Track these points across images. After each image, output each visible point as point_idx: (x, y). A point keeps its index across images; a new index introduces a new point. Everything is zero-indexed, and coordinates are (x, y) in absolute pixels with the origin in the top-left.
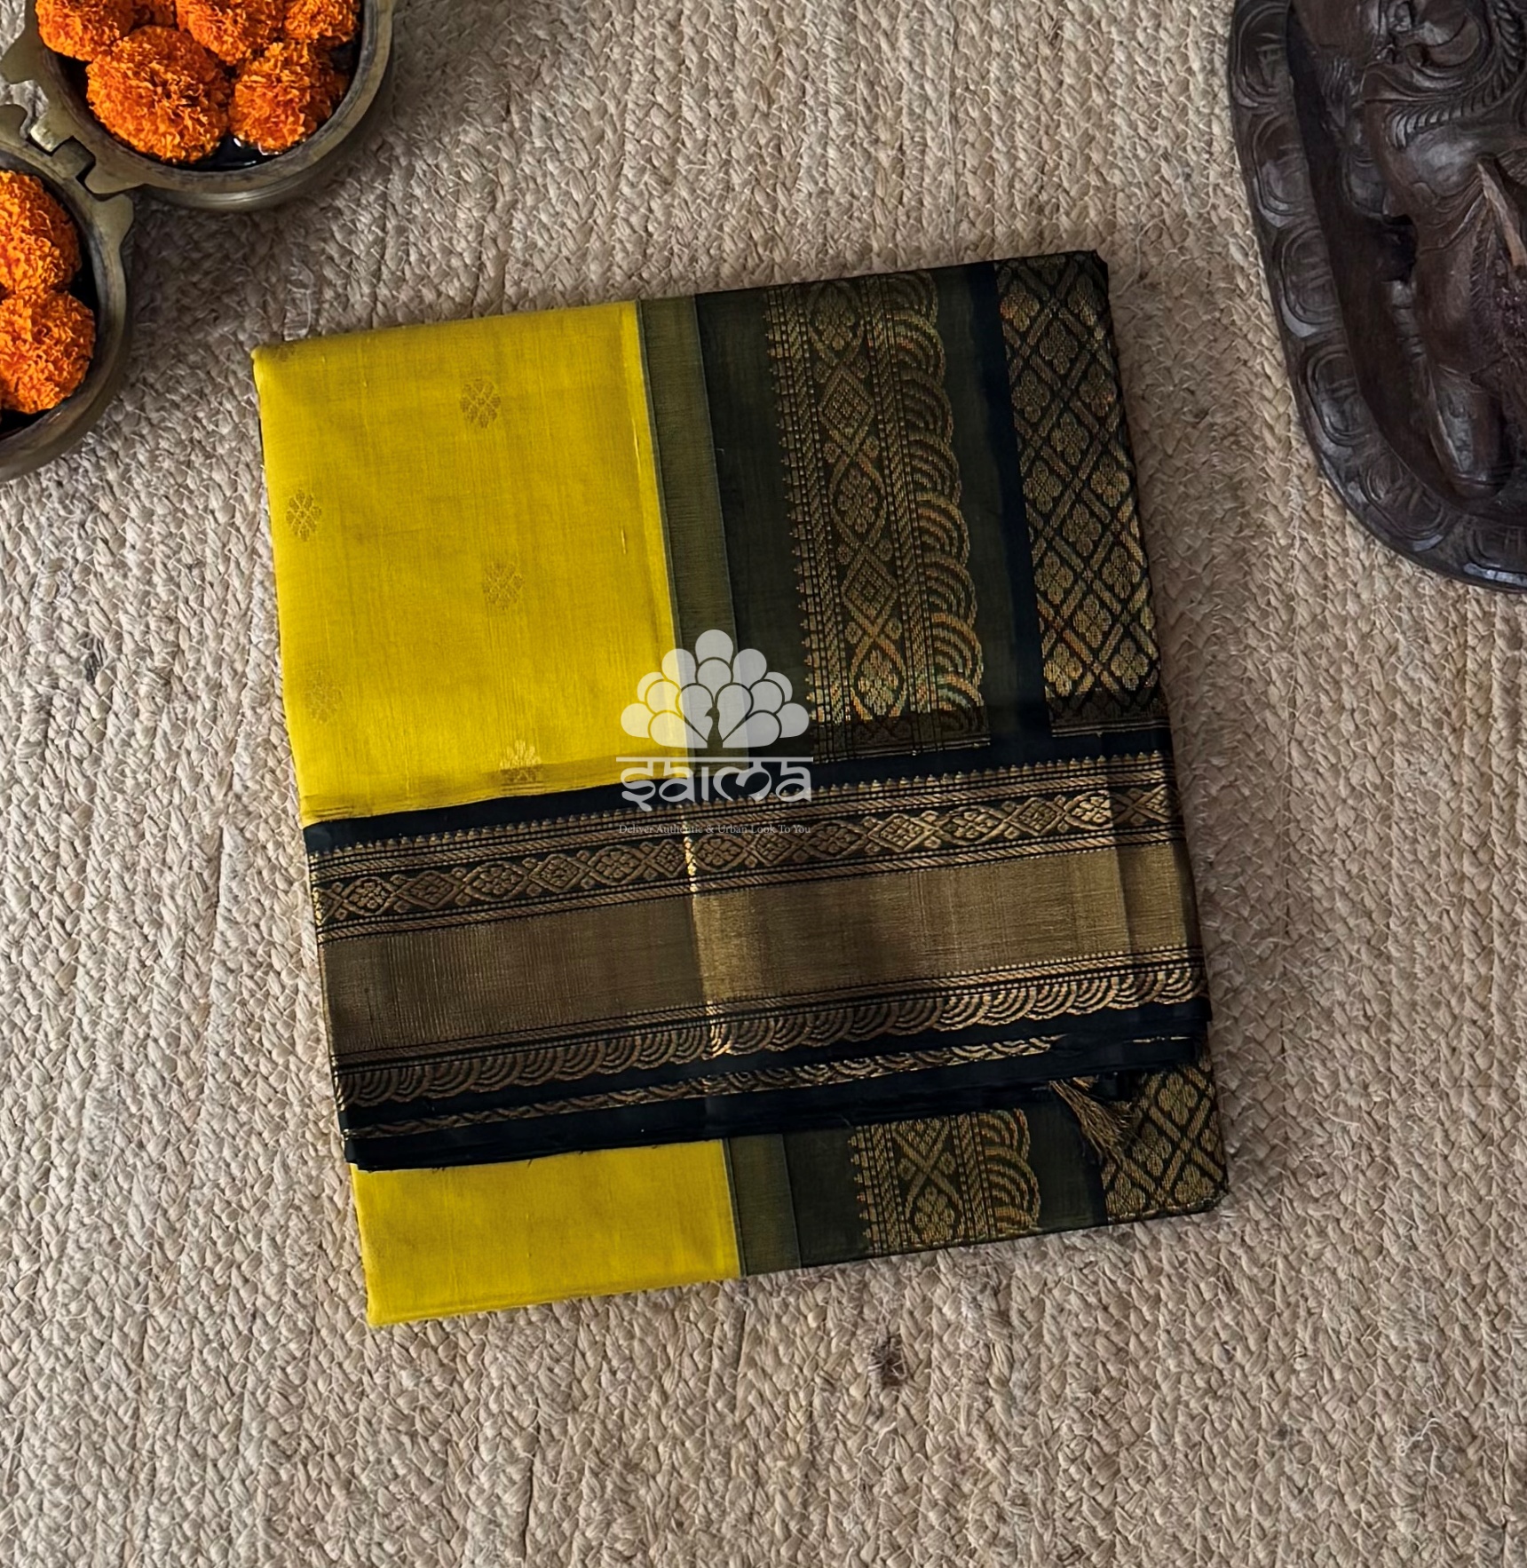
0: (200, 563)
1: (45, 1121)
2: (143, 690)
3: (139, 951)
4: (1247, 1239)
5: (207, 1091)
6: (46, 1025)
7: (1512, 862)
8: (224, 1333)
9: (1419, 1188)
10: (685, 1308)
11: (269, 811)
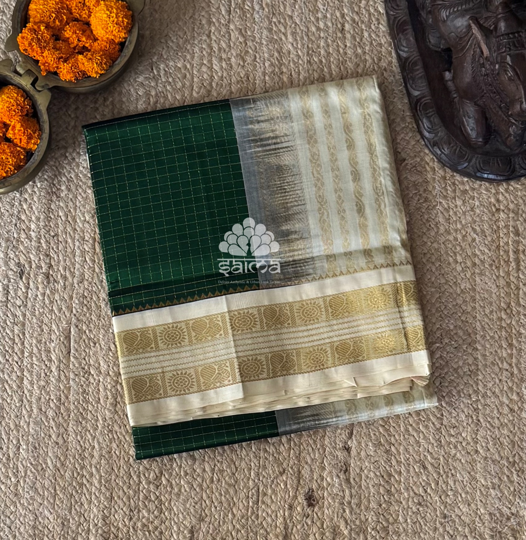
0: (57, 235)
1: (16, 430)
2: (40, 280)
3: (44, 370)
4: (430, 450)
5: (71, 416)
6: (15, 398)
8: (82, 500)
9: (489, 429)
10: (239, 485)
11: (86, 319)
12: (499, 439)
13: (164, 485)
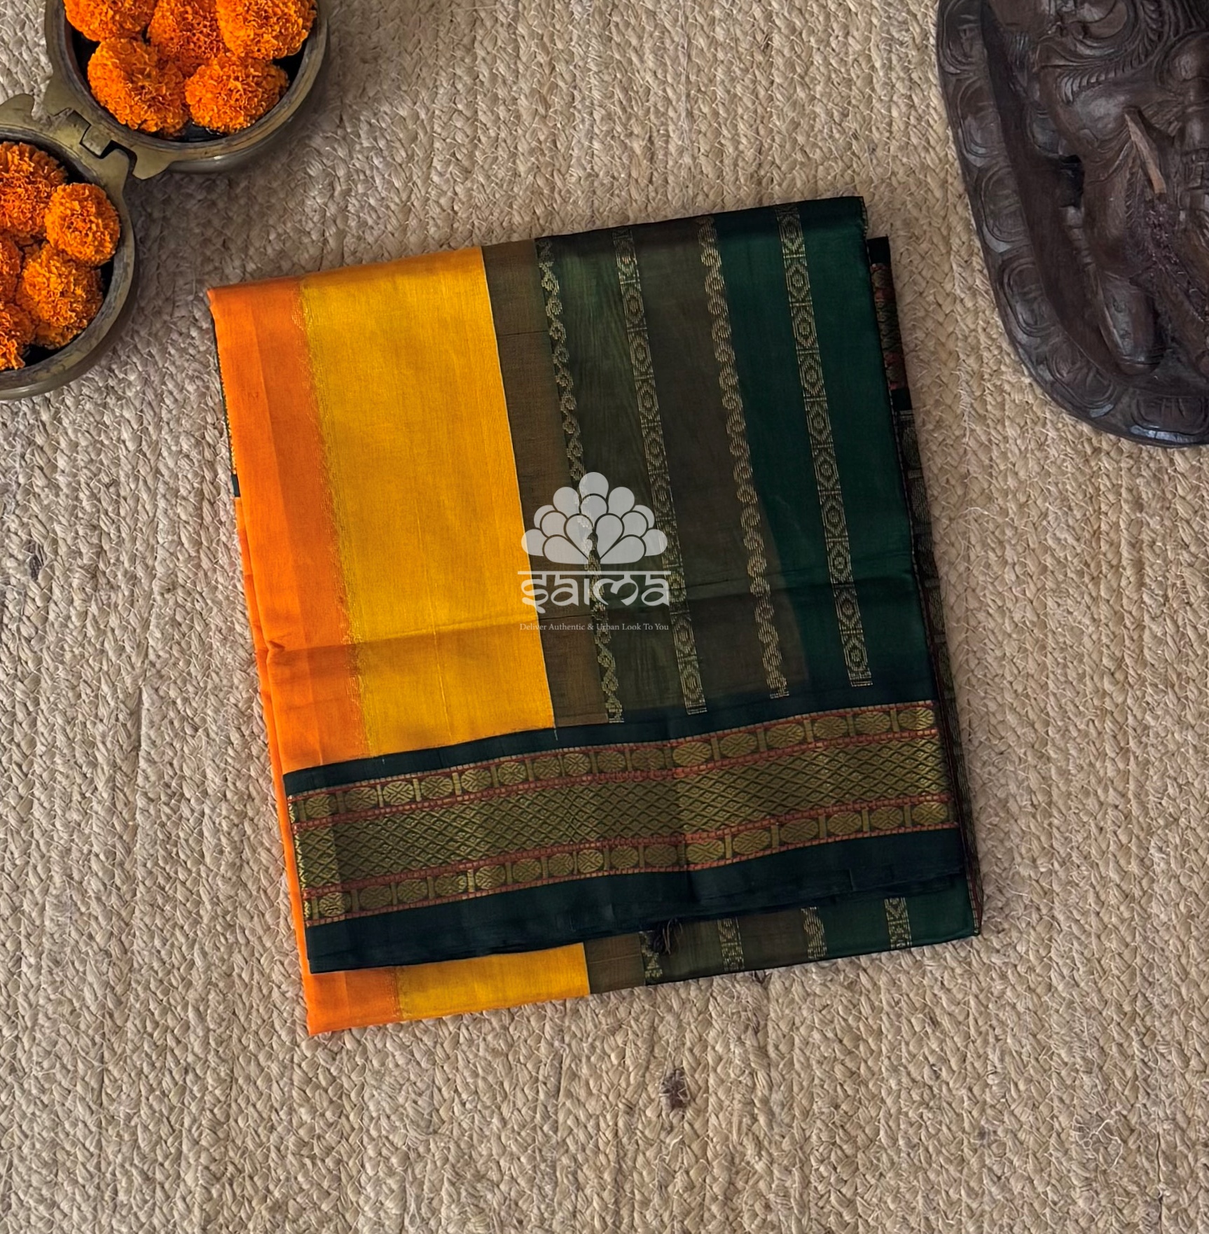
0: (115, 483)
1: (15, 921)
2: (76, 583)
3: (80, 786)
4: (946, 982)
5: (139, 895)
6: (12, 846)
7: (1142, 680)
8: (164, 1084)
9: (1077, 939)
10: (516, 1052)
11: (177, 674)
12: (1099, 961)
13: (348, 1051)
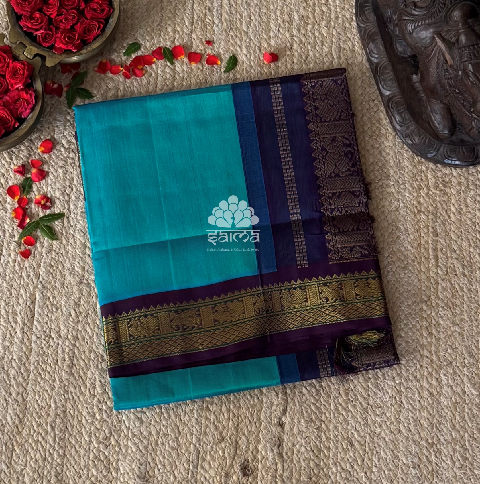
2: (12, 248)
3: (10, 331)
4: (357, 428)
5: (31, 377)
7: (438, 305)
8: (37, 456)
9: (411, 411)
10: (181, 449)
11: (51, 286)
12: (420, 421)
13: (112, 445)
